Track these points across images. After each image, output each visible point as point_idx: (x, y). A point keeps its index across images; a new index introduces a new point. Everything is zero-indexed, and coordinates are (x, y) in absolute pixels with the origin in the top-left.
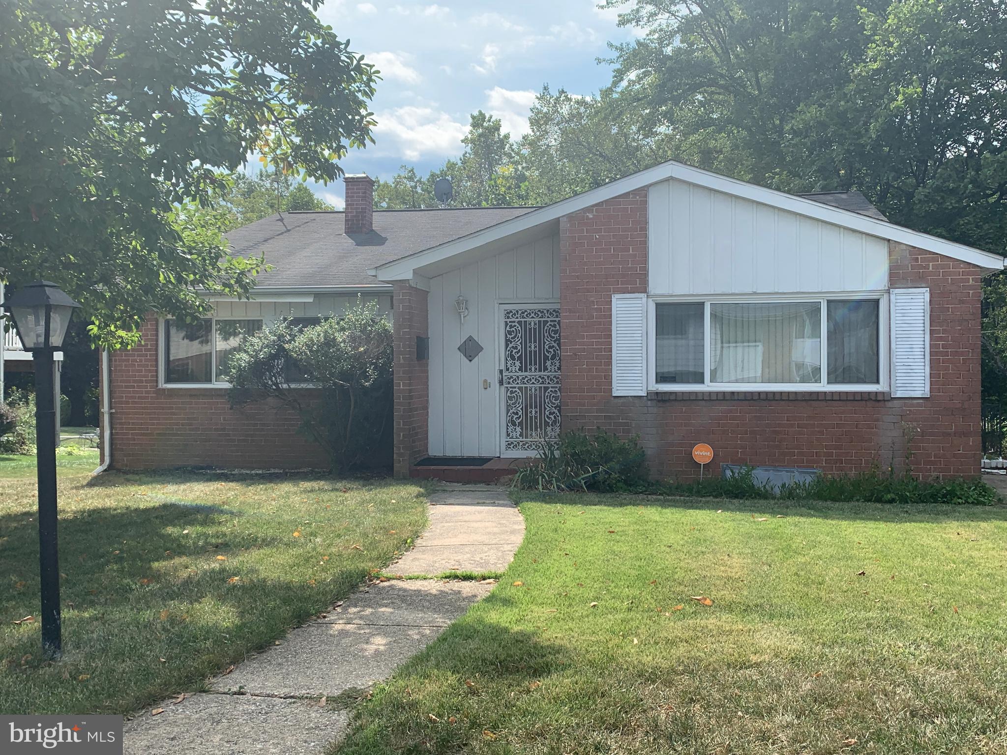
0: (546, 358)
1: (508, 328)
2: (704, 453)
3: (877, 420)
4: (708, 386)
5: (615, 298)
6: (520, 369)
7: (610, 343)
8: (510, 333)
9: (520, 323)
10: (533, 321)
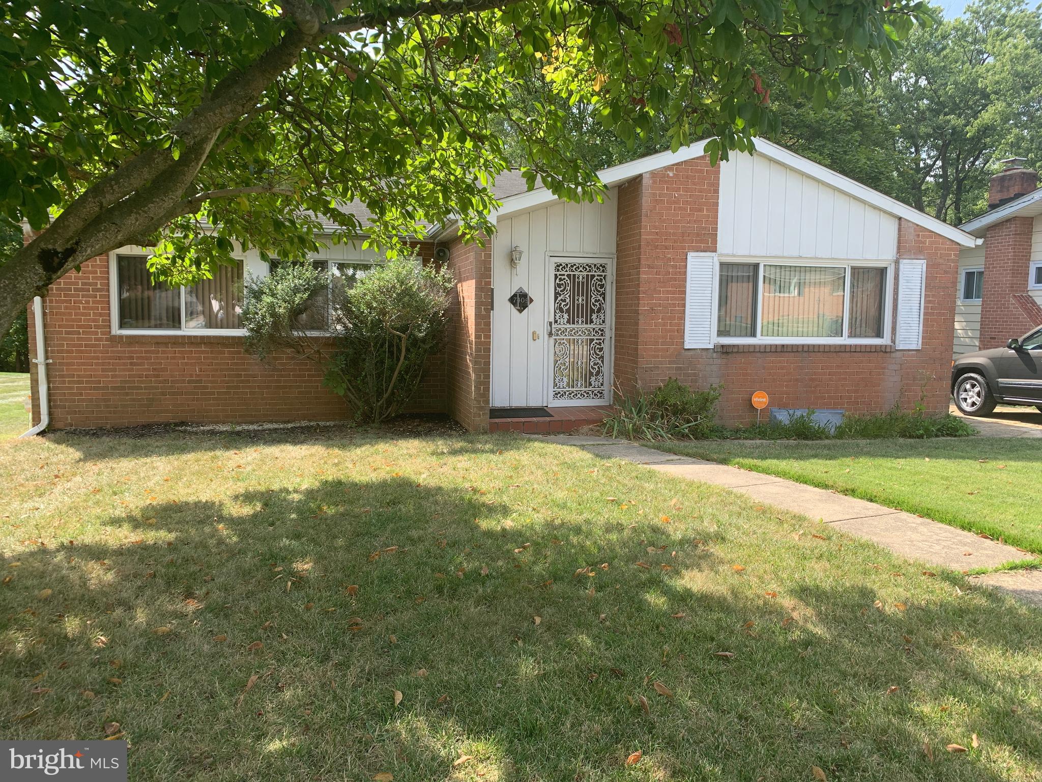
0: (592, 311)
1: (557, 281)
2: (761, 400)
3: (884, 368)
4: (760, 340)
5: (691, 255)
6: (568, 322)
7: (684, 299)
8: (559, 286)
9: (569, 276)
10: (581, 275)
